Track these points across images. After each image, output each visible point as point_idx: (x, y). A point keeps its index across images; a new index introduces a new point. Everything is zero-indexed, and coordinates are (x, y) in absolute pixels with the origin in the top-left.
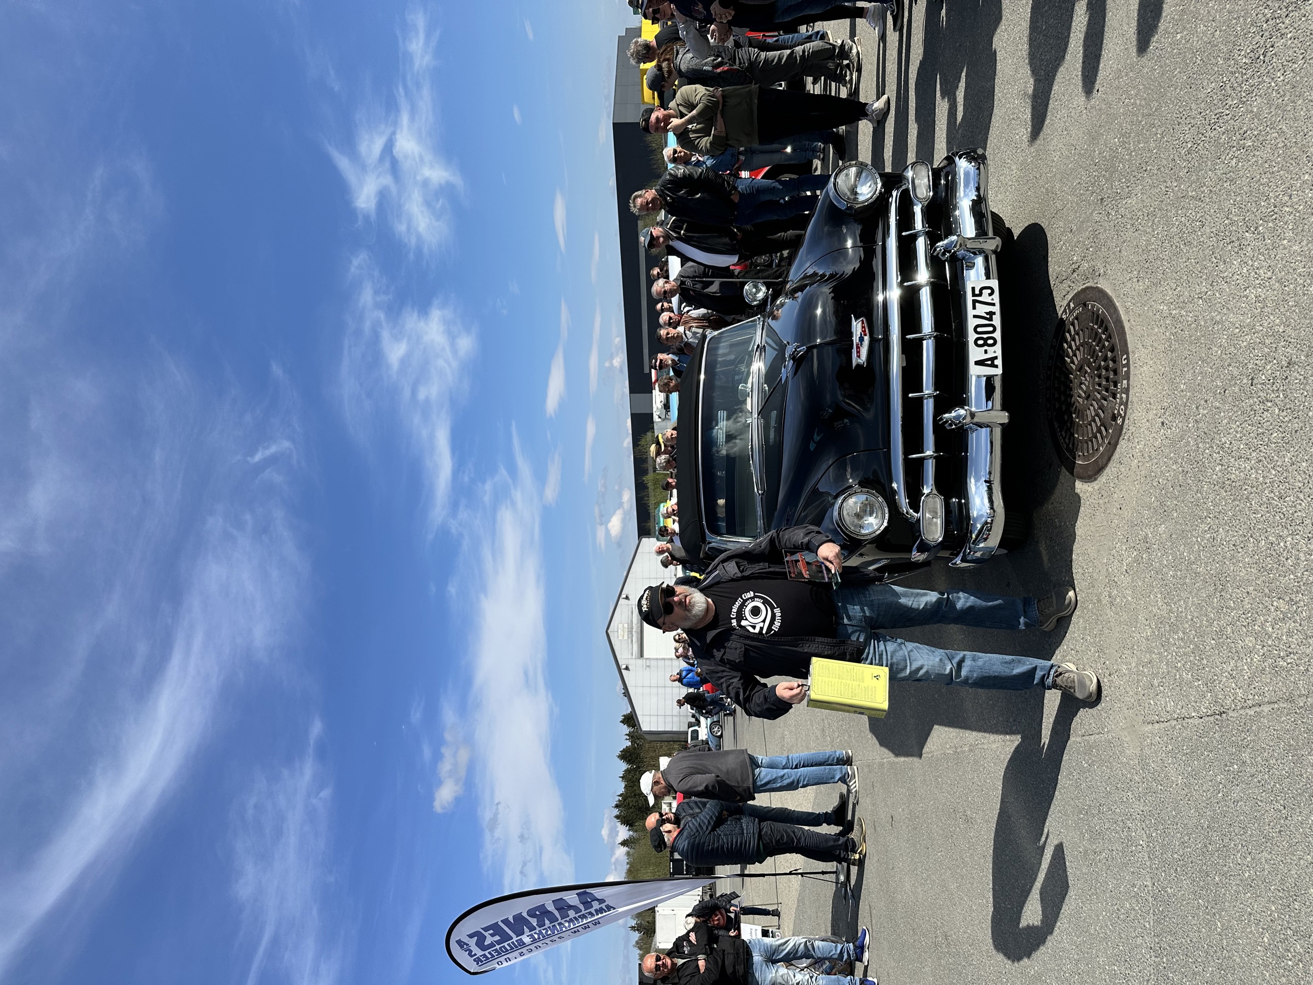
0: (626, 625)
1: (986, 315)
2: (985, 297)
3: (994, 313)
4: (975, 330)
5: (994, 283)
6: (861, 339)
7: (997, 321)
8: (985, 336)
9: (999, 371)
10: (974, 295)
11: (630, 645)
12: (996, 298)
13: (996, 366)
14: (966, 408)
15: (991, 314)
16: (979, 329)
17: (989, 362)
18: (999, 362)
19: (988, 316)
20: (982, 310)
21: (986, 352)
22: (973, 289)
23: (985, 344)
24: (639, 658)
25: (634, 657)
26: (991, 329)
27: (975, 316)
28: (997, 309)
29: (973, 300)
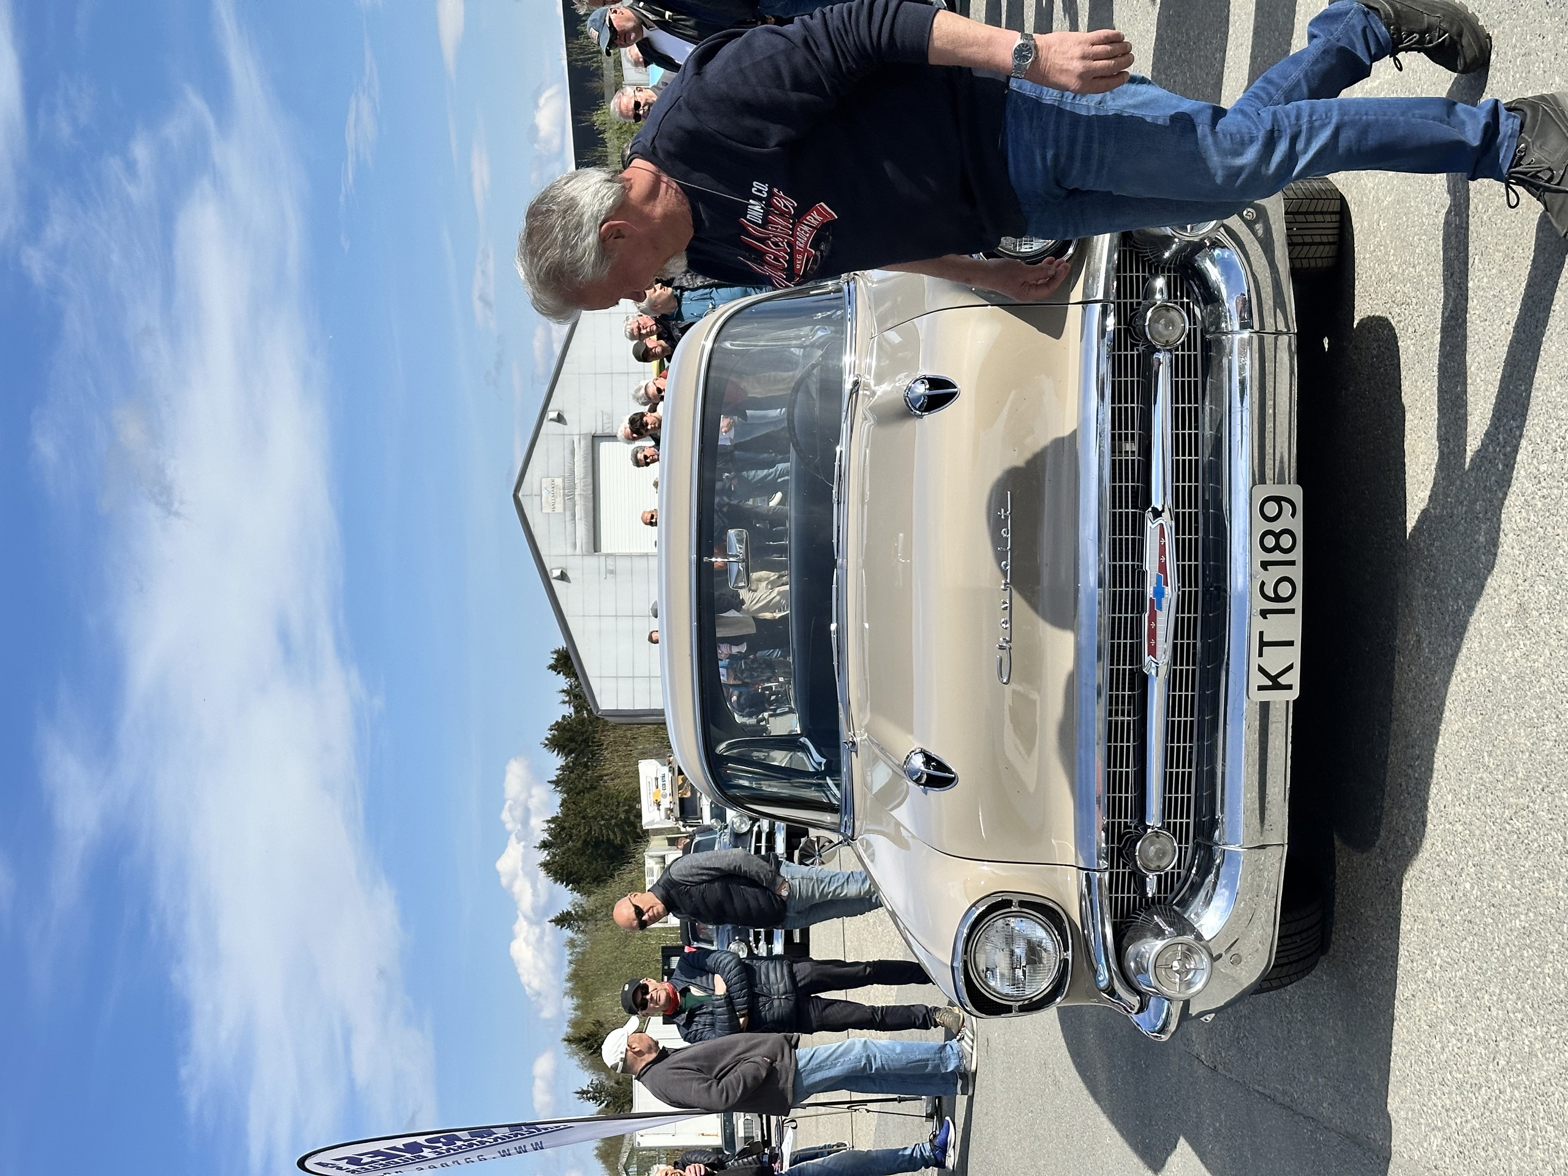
0: (559, 482)
11: (569, 525)
24: (589, 554)
25: (578, 551)
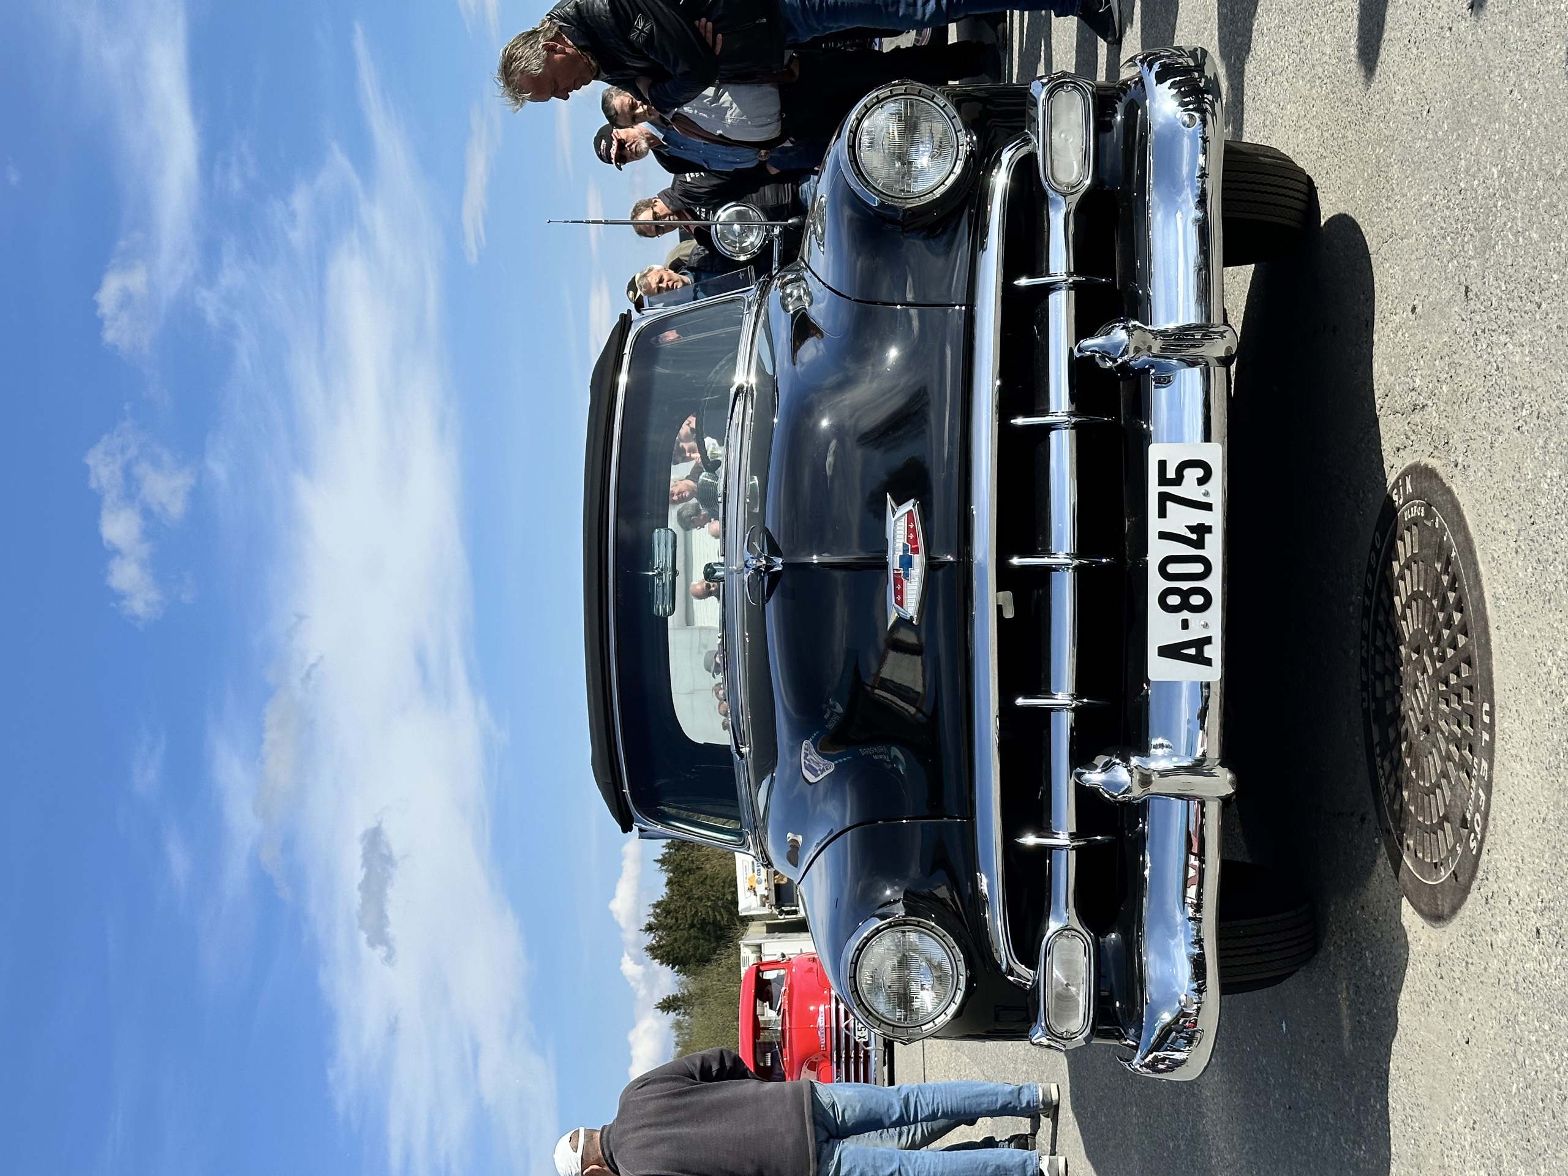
1: (1189, 534)
2: (1189, 489)
3: (1209, 529)
4: (1162, 569)
5: (1215, 454)
6: (906, 562)
7: (1214, 548)
8: (1185, 585)
9: (1214, 674)
10: (1163, 480)
12: (1216, 491)
13: (1208, 662)
14: (1134, 761)
15: (1202, 530)
16: (1172, 568)
17: (1192, 651)
18: (1214, 651)
19: (1194, 537)
20: (1180, 519)
21: (1185, 624)
22: (1162, 465)
23: (1185, 605)
26: (1199, 568)
27: (1163, 535)
28: (1215, 519)
29: (1160, 493)
